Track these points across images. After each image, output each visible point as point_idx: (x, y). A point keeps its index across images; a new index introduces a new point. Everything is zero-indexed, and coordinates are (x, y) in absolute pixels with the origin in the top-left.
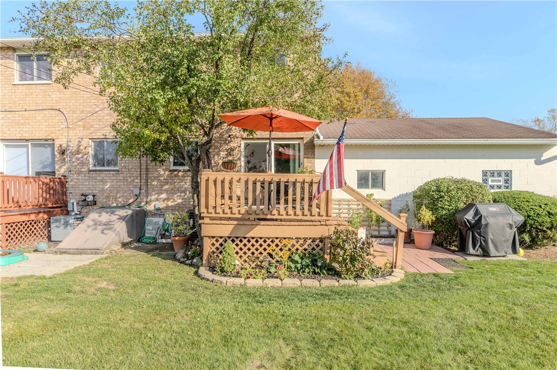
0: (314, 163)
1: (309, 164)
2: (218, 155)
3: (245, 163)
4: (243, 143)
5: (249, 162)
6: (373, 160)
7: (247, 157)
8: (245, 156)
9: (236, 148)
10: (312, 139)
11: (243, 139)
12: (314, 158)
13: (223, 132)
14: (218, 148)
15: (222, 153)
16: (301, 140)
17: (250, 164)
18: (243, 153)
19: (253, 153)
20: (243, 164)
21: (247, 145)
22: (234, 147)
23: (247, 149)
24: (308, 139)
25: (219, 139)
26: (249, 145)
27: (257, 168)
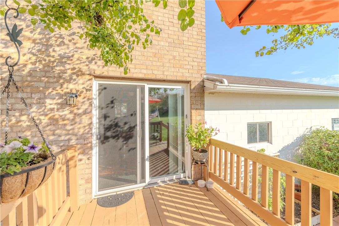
0: (204, 115)
1: (199, 118)
2: (41, 103)
3: (99, 119)
4: (95, 84)
5: (105, 117)
6: (262, 111)
7: (102, 108)
8: (99, 107)
9: (82, 92)
10: (202, 84)
11: (96, 77)
12: (203, 109)
13: (53, 62)
14: (40, 92)
15: (48, 101)
16: (185, 85)
17: (108, 119)
18: (96, 102)
19: (112, 102)
20: (95, 120)
21: (103, 88)
22: (77, 91)
23: (101, 95)
24: (197, 83)
25: (43, 73)
26: (105, 88)
27: (119, 127)
